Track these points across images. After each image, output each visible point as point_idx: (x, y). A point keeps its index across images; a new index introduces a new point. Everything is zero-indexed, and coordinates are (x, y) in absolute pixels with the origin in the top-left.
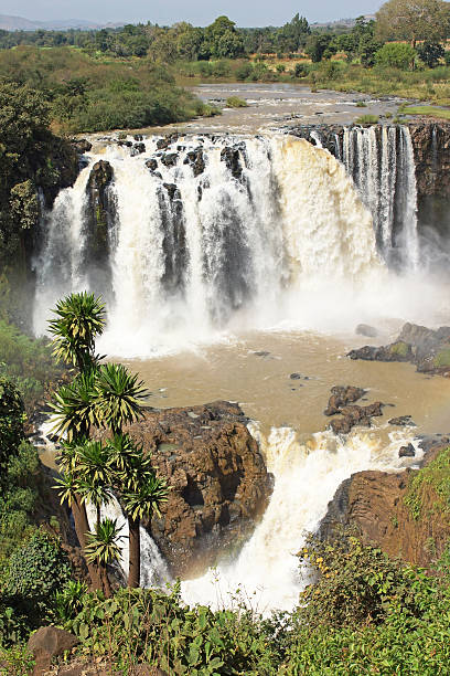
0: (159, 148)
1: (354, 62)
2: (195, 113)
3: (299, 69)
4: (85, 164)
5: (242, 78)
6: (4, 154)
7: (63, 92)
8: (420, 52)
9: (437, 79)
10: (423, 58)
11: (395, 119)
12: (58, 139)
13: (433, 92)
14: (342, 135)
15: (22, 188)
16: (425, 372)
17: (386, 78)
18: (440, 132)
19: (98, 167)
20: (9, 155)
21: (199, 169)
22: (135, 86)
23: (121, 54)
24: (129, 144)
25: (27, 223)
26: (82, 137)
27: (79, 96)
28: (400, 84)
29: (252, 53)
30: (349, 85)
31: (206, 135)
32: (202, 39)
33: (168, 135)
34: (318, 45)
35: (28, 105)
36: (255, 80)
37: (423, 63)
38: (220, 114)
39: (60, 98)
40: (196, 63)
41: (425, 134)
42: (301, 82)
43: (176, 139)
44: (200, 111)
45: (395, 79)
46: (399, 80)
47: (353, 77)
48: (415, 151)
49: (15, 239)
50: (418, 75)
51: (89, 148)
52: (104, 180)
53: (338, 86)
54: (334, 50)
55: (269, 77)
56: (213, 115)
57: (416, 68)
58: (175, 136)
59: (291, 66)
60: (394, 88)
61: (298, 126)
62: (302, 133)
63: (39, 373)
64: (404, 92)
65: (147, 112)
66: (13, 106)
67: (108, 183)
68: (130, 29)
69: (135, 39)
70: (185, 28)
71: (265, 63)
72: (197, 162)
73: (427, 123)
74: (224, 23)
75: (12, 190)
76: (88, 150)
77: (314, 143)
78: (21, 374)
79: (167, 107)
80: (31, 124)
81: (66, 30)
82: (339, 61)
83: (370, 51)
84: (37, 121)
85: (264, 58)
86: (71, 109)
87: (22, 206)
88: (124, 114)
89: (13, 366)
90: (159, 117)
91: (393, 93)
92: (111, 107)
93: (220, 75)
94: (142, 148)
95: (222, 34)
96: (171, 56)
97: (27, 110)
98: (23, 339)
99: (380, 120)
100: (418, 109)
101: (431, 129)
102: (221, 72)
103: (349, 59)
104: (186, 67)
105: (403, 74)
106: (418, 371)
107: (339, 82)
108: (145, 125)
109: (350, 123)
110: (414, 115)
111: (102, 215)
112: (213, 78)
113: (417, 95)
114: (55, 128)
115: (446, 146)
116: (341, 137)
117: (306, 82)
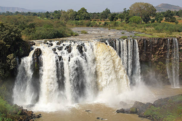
0: (57, 45)
1: (123, 22)
2: (70, 35)
3: (105, 23)
4: (32, 49)
5: (88, 25)
6: (5, 45)
7: (27, 27)
8: (143, 19)
9: (148, 26)
10: (144, 21)
11: (133, 37)
12: (24, 41)
13: (146, 30)
14: (116, 42)
15: (11, 56)
16: (141, 117)
17: (132, 26)
18: (147, 41)
19: (37, 50)
20: (7, 45)
21: (70, 51)
22: (52, 26)
23: (52, 18)
24: (47, 43)
25: (12, 67)
26: (32, 41)
27: (33, 28)
28: (136, 28)
29: (92, 19)
30: (120, 28)
31: (73, 41)
32: (77, 14)
33: (60, 41)
34: (112, 16)
35: (14, 30)
36: (92, 26)
37: (144, 22)
38: (78, 35)
39: (26, 29)
40: (74, 21)
41: (142, 42)
42: (106, 27)
43: (63, 42)
44: (72, 34)
45: (135, 27)
46: (136, 27)
47: (122, 26)
48: (139, 47)
49: (8, 72)
50: (142, 25)
51: (34, 44)
52: (38, 54)
53: (117, 28)
54: (117, 18)
55: (96, 25)
56: (76, 35)
57: (141, 24)
58: (63, 41)
59: (103, 23)
60: (134, 29)
61: (102, 39)
62: (103, 41)
63: (12, 117)
64: (137, 30)
65: (54, 34)
66: (9, 30)
67: (39, 55)
68: (56, 12)
69: (57, 14)
70: (71, 11)
71: (96, 22)
72: (69, 49)
73: (143, 38)
74: (83, 10)
75: (7, 57)
76: (34, 45)
77: (107, 44)
78: (6, 117)
79: (61, 32)
80: (15, 36)
81: (38, 12)
82: (118, 21)
83: (128, 19)
84: (17, 35)
85: (96, 21)
86: (30, 32)
87: (10, 62)
88: (47, 34)
89: (3, 114)
90: (59, 35)
91: (134, 30)
92: (43, 32)
93: (82, 25)
94: (52, 45)
95: (83, 13)
96: (67, 19)
97: (14, 32)
98: (8, 106)
99: (128, 38)
100: (140, 35)
101: (144, 40)
102: (81, 24)
103: (122, 21)
104: (71, 22)
105: (137, 25)
106: (139, 117)
107: (117, 27)
108: (54, 38)
109: (119, 38)
110: (139, 36)
111: (37, 65)
112: (79, 26)
113: (141, 31)
114: (24, 38)
115: (149, 46)
116: (115, 42)
117: (108, 27)
